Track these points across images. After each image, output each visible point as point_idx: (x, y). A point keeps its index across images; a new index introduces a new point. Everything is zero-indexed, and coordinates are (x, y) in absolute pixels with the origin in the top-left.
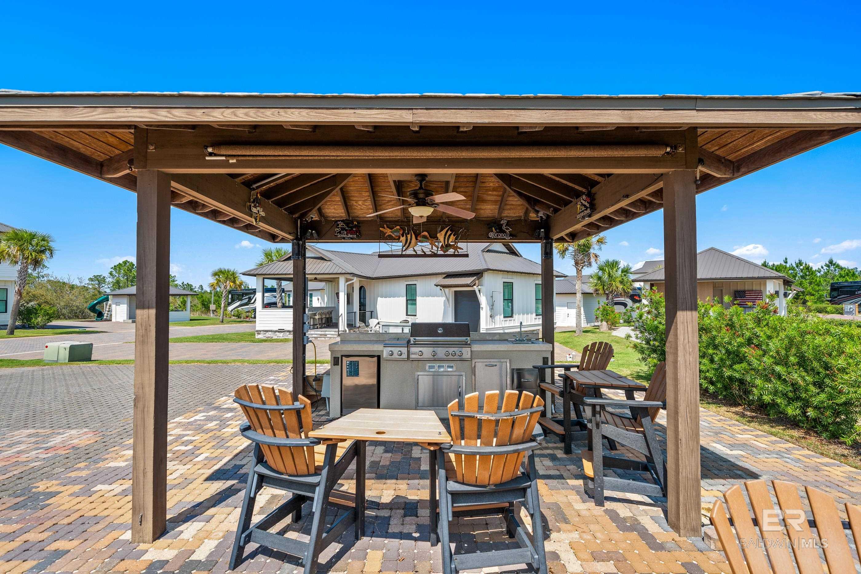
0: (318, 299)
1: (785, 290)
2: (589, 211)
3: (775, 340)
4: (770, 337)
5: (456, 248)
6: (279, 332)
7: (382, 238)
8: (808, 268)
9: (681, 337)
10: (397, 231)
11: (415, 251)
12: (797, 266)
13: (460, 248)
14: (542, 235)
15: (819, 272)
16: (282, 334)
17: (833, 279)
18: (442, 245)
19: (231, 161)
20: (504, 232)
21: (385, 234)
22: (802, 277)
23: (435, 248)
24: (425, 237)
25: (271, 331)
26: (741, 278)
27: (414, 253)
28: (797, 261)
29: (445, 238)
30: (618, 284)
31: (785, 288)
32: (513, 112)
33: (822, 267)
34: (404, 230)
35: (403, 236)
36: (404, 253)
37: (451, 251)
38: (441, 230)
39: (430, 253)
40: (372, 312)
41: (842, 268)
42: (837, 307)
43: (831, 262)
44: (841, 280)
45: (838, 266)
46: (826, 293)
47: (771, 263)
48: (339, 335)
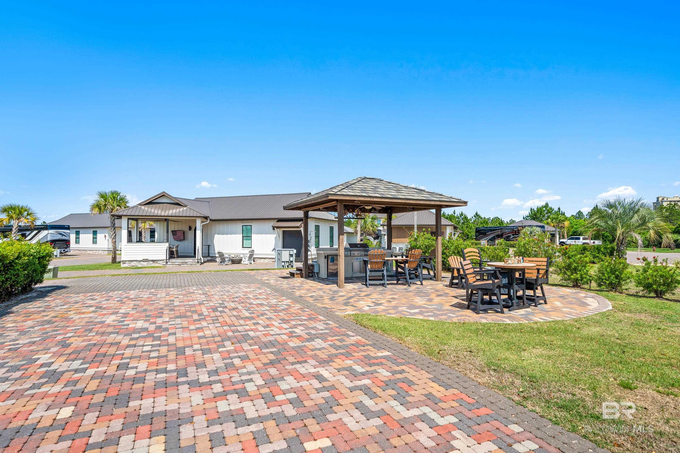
0: (105, 236)
6: (143, 261)
8: (466, 218)
12: (460, 216)
15: (471, 220)
16: (146, 263)
17: (477, 225)
22: (463, 223)
25: (136, 261)
28: (461, 213)
30: (370, 227)
31: (455, 231)
33: (472, 217)
40: (209, 246)
41: (482, 218)
42: (478, 242)
43: (477, 214)
44: (481, 226)
45: (480, 217)
46: (474, 233)
47: (447, 214)
48: (198, 262)
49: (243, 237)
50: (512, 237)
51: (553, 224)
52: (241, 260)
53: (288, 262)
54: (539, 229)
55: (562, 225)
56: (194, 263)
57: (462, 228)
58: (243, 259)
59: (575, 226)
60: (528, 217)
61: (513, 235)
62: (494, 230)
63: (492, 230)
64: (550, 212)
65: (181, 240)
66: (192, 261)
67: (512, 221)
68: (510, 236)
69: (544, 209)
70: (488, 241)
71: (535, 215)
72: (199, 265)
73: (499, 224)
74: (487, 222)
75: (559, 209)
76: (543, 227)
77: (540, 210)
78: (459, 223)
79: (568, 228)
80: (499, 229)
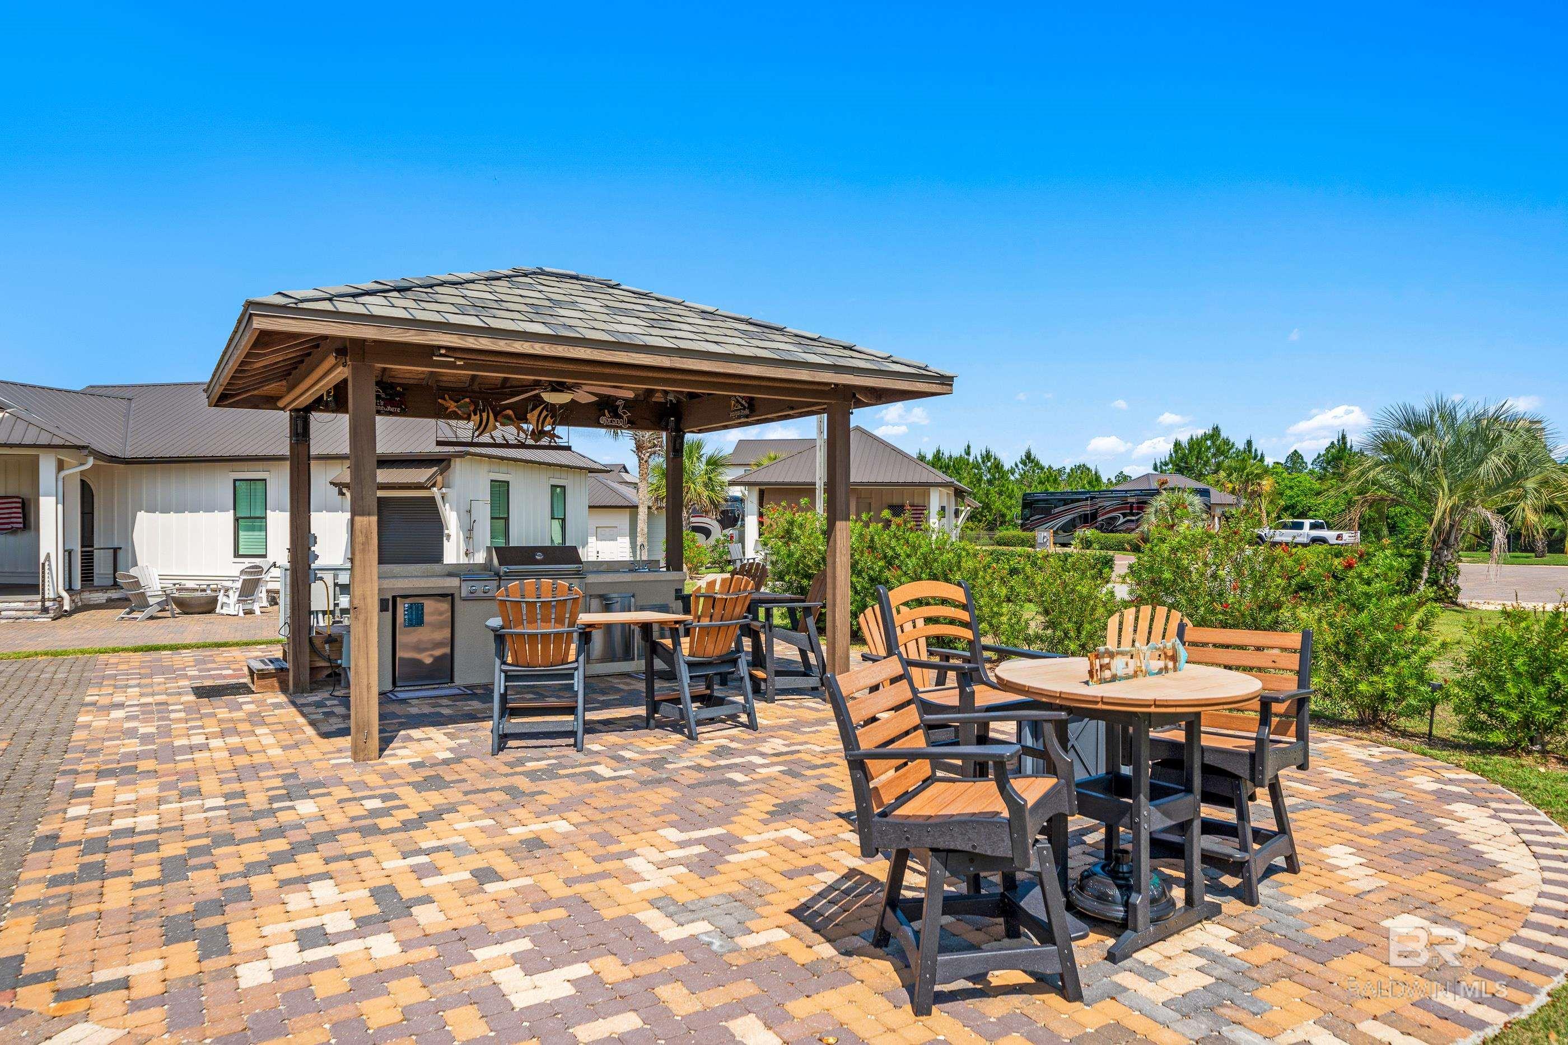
1: (956, 505)
2: (747, 412)
3: (914, 559)
4: (909, 556)
5: (553, 436)
7: (441, 413)
8: (998, 466)
9: (838, 542)
10: (466, 405)
11: (492, 437)
12: (983, 462)
13: (559, 437)
14: (671, 425)
15: (1013, 474)
17: (1030, 486)
18: (533, 430)
19: (458, 363)
20: (621, 417)
21: (447, 408)
22: (990, 482)
23: (522, 435)
24: (508, 417)
26: (897, 484)
27: (491, 441)
28: (984, 452)
29: (538, 421)
31: (956, 501)
32: (740, 365)
33: (1017, 465)
34: (477, 405)
35: (475, 414)
36: (475, 440)
37: (545, 441)
38: (533, 410)
39: (515, 442)
40: (116, 550)
41: (1042, 468)
42: (1028, 534)
43: (1028, 455)
44: (1040, 488)
45: (1037, 464)
46: (1017, 510)
47: (947, 455)
48: (45, 610)
49: (237, 520)
50: (1122, 520)
51: (1230, 486)
52: (215, 600)
53: (332, 613)
54: (1197, 500)
55: (1256, 488)
56: (30, 614)
57: (987, 495)
58: (221, 599)
59: (1288, 492)
60: (1166, 464)
61: (1125, 515)
62: (1073, 501)
63: (1067, 500)
64: (1222, 454)
65: (14, 531)
66: (21, 605)
67: (1123, 478)
68: (1114, 519)
69: (1209, 443)
70: (1055, 532)
71: (1184, 458)
72: (45, 619)
73: (1089, 483)
74: (1055, 480)
75: (1249, 443)
76: (1204, 493)
77: (1195, 445)
78: (979, 480)
79: (1269, 496)
80: (1087, 499)
